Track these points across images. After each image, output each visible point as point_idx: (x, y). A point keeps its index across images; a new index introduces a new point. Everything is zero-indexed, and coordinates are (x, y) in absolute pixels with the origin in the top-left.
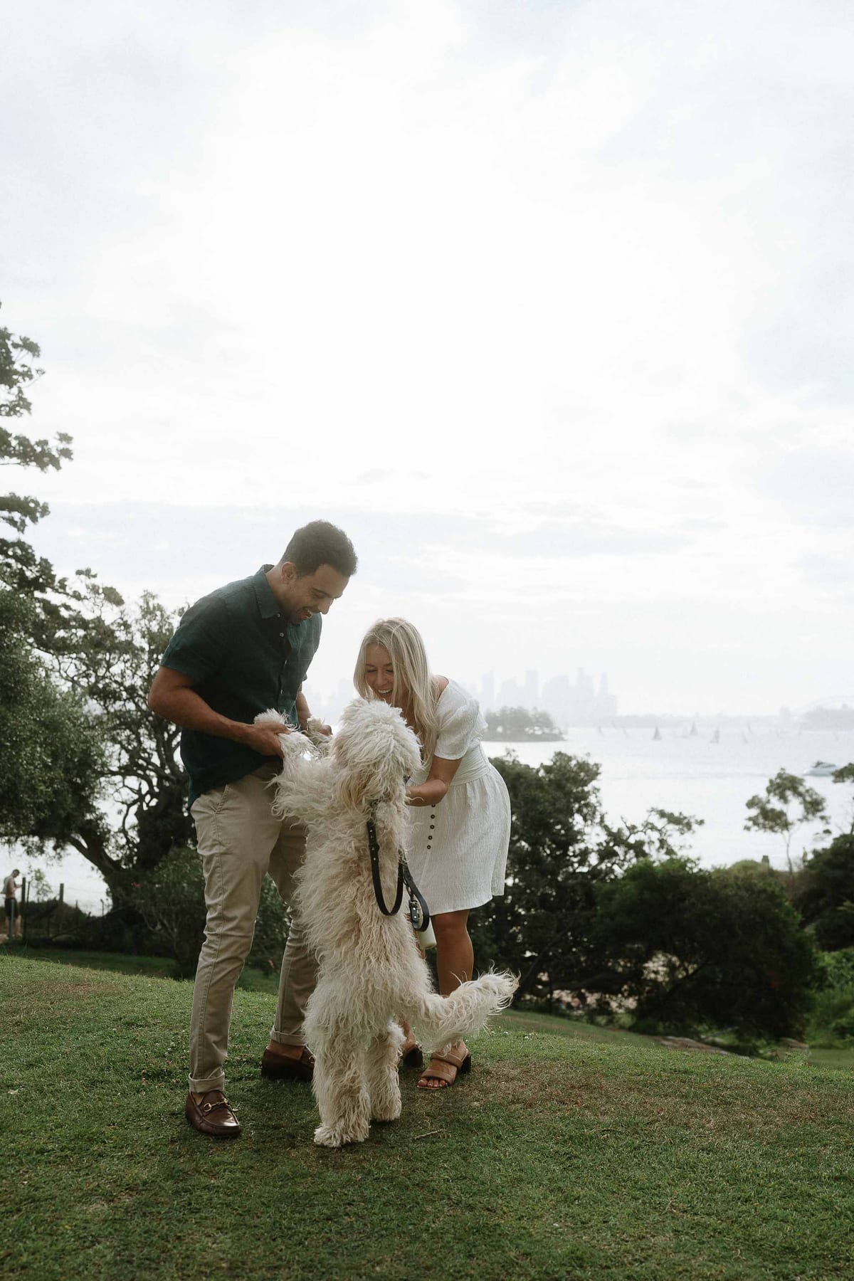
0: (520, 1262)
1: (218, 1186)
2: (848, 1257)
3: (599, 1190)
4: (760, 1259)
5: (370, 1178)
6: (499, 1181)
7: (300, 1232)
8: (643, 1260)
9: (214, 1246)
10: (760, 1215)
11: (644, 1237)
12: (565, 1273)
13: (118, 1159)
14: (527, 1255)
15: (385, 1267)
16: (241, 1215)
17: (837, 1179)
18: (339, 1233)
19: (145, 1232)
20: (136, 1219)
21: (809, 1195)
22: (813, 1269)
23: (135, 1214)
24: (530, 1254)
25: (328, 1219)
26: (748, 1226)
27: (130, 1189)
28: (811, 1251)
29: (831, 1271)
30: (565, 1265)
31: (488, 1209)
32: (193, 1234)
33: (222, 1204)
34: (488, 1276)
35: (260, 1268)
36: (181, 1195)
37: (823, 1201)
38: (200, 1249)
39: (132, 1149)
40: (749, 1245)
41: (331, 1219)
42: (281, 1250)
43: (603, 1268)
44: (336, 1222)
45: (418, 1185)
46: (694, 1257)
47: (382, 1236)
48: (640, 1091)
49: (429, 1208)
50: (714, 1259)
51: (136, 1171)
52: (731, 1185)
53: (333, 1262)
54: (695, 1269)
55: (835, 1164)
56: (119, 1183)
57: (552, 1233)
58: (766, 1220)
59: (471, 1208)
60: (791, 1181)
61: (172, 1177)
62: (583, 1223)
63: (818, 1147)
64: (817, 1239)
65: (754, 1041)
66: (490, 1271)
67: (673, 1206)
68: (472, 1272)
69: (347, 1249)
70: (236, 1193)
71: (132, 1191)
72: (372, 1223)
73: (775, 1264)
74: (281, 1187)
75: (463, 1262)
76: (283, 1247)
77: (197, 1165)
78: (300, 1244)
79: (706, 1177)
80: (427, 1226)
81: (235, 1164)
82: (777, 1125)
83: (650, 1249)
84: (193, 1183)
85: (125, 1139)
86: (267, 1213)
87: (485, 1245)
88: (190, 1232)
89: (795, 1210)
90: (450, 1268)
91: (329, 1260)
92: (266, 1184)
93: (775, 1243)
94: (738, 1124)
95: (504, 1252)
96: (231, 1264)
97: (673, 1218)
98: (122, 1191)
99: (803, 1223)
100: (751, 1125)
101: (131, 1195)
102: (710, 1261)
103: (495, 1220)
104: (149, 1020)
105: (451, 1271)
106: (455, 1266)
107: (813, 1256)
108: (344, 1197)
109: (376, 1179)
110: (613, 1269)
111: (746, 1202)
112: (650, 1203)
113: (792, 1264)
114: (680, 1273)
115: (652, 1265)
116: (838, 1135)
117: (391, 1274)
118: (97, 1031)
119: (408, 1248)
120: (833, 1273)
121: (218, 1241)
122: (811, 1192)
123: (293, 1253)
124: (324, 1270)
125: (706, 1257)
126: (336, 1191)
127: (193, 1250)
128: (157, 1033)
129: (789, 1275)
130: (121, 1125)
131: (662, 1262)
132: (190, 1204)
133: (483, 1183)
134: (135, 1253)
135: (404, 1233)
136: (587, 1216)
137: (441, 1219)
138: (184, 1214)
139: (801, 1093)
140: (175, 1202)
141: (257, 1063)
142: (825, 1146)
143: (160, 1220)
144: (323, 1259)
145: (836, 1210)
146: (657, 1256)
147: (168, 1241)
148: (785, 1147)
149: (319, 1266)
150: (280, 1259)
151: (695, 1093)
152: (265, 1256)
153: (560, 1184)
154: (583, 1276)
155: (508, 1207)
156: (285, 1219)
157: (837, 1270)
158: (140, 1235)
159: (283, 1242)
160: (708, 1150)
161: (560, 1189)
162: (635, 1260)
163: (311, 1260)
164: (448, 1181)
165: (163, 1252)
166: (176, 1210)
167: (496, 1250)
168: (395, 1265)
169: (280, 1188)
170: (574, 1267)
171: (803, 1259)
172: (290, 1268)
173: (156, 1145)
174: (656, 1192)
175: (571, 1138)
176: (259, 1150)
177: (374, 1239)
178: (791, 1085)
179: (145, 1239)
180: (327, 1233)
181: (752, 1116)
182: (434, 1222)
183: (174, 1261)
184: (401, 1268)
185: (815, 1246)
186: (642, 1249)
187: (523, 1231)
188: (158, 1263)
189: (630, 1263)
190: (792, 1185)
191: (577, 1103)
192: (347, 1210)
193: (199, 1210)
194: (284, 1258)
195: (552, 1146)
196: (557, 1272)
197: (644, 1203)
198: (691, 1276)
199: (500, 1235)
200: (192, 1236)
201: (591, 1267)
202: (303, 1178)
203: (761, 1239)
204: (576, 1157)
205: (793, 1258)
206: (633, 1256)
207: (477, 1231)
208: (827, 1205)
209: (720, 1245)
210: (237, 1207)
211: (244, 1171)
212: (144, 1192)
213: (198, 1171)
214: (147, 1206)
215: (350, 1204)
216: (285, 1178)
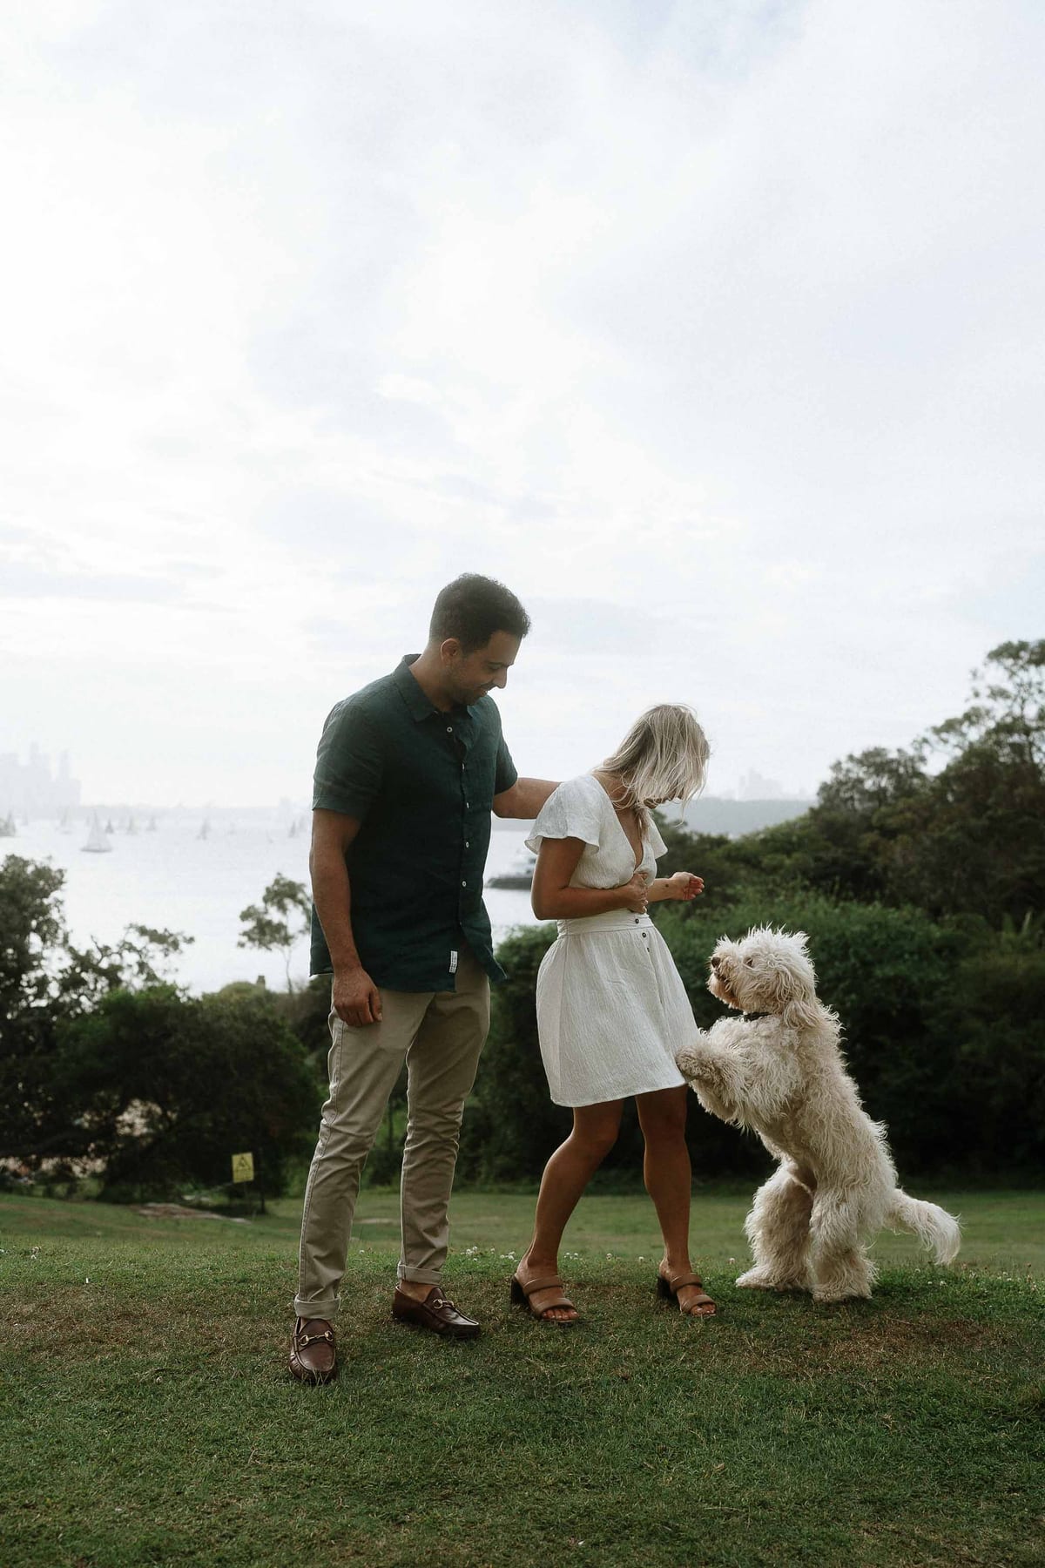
2: (456, 1480)
3: (164, 1452)
4: (365, 1503)
6: (33, 1464)
8: (232, 1534)
10: (356, 1449)
11: (228, 1504)
17: (432, 1389)
21: (405, 1415)
22: (421, 1502)
26: (345, 1465)
28: (417, 1481)
29: (441, 1501)
31: (26, 1506)
37: (421, 1418)
40: (349, 1489)
46: (291, 1516)
48: (193, 1313)
50: (314, 1515)
52: (318, 1417)
54: (295, 1533)
55: (430, 1373)
57: (114, 1522)
58: (363, 1454)
60: (383, 1401)
62: (151, 1500)
64: (421, 1466)
67: (256, 1456)
73: (380, 1506)
79: (289, 1413)
83: (239, 1518)
87: (30, 1558)
89: (393, 1435)
93: (377, 1481)
99: (403, 1449)
102: (310, 1518)
103: (38, 1518)
107: (420, 1487)
110: (199, 1554)
111: (338, 1435)
112: (228, 1457)
113: (399, 1502)
114: (279, 1541)
115: (244, 1537)
122: (407, 1410)
125: (304, 1514)
129: (397, 1515)
131: (256, 1531)
133: (13, 1471)
136: (155, 1490)
142: (414, 1351)
145: (437, 1427)
146: (248, 1525)
148: (372, 1361)
151: (259, 1307)
153: (113, 1453)
155: (51, 1497)
157: (447, 1498)
170: (150, 1562)
171: (410, 1493)
174: (233, 1442)
175: (117, 1387)
185: (420, 1475)
186: (229, 1521)
187: (76, 1527)
189: (218, 1542)
190: (385, 1405)
195: (95, 1404)
197: (220, 1459)
198: (291, 1543)
199: (48, 1538)
201: (171, 1556)
203: (362, 1478)
204: (127, 1413)
205: (398, 1495)
206: (221, 1531)
207: (16, 1541)
208: (426, 1422)
209: (319, 1496)
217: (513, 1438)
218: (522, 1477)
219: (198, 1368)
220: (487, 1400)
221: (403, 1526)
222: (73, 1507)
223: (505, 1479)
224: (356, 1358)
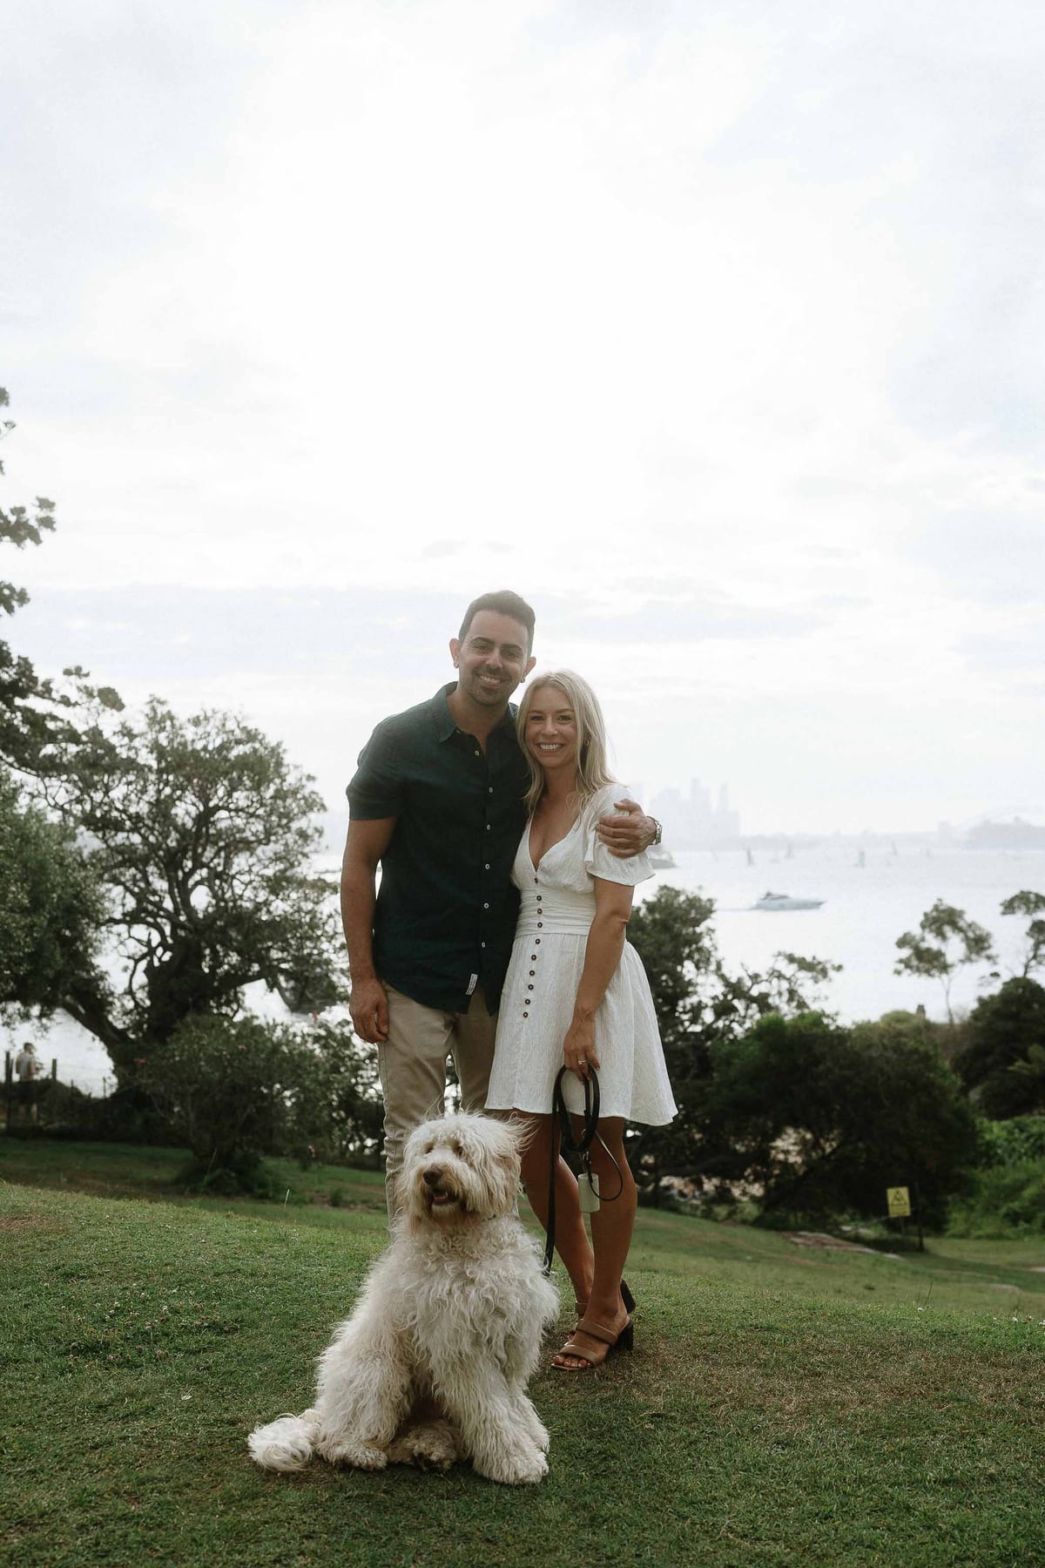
1: (138, 1515)
3: (636, 1506)
5: (342, 1496)
6: (508, 1497)
10: (841, 1539)
13: (15, 1477)
17: (945, 1483)
21: (908, 1509)
23: (21, 1561)
26: (824, 1555)
27: (23, 1523)
31: (488, 1541)
33: (140, 1542)
36: (88, 1530)
37: (925, 1515)
39: (37, 1462)
45: (402, 1505)
48: (706, 1358)
49: (410, 1541)
51: (36, 1495)
52: (809, 1494)
55: (945, 1461)
56: (8, 1516)
58: (849, 1545)
59: (466, 1538)
60: (887, 1488)
61: (81, 1504)
62: (609, 1557)
63: (925, 1436)
67: (730, 1528)
70: (159, 1526)
71: (25, 1525)
74: (223, 1513)
77: (116, 1484)
79: (777, 1484)
81: (168, 1479)
82: (875, 1406)
84: (106, 1511)
85: (30, 1446)
86: (197, 1554)
89: (889, 1530)
92: (202, 1510)
94: (827, 1405)
97: (728, 1546)
98: (10, 1527)
99: (895, 1550)
100: (843, 1405)
101: (22, 1533)
103: (494, 1556)
104: (95, 1269)
108: (302, 1527)
109: (349, 1497)
111: (826, 1519)
112: (702, 1525)
116: (953, 1418)
118: (25, 1286)
122: (911, 1502)
126: (292, 1519)
128: (104, 1287)
130: (30, 1426)
132: (97, 1544)
136: (616, 1547)
138: (87, 1560)
139: (913, 1357)
140: (79, 1542)
141: (221, 1329)
142: (935, 1433)
145: (940, 1528)
148: (883, 1438)
151: (777, 1360)
153: (588, 1499)
155: (514, 1536)
160: (785, 1444)
161: (585, 1506)
166: (77, 1554)
169: (221, 1516)
173: (69, 1455)
174: (710, 1507)
175: (610, 1429)
176: (202, 1458)
178: (902, 1343)
181: (846, 1392)
190: (887, 1493)
191: (623, 1379)
192: (303, 1547)
193: (107, 1553)
195: (583, 1443)
197: (693, 1524)
202: (253, 1499)
204: (614, 1457)
208: (930, 1523)
210: (158, 1547)
211: (178, 1491)
212: (39, 1528)
213: (117, 1493)
214: (40, 1548)
215: (308, 1537)
216: (229, 1500)
219: (695, 1420)
220: (1011, 1507)
222: (531, 1550)
224: (867, 1432)
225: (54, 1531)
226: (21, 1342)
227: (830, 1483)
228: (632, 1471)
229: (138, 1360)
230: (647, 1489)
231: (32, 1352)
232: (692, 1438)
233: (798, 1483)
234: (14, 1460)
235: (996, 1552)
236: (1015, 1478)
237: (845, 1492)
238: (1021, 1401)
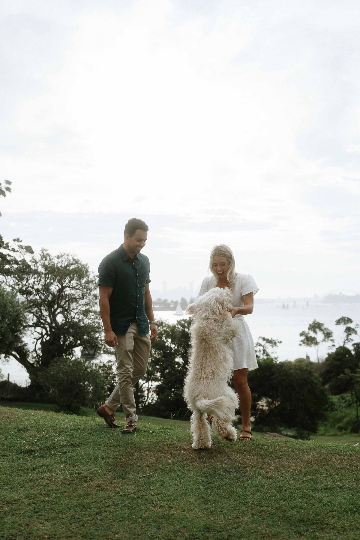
0: (181, 530)
1: (49, 501)
2: (328, 523)
3: (220, 497)
4: (289, 525)
5: (118, 495)
6: (176, 495)
7: (83, 520)
8: (236, 528)
9: (43, 528)
10: (290, 506)
11: (238, 518)
12: (201, 535)
13: (5, 490)
14: (185, 527)
15: (120, 535)
16: (57, 513)
17: (325, 489)
18: (101, 520)
19: (12, 523)
20: (9, 517)
21: (313, 497)
22: (312, 529)
23: (8, 514)
24: (186, 527)
25: (96, 514)
26: (285, 511)
27: (8, 503)
28: (312, 521)
29: (320, 530)
30: (201, 531)
31: (170, 507)
32: (34, 523)
33: (49, 509)
34: (166, 538)
35: (63, 537)
36: (31, 505)
37: (318, 499)
38: (36, 530)
39: (12, 485)
40: (284, 520)
41: (98, 514)
42: (73, 529)
43: (218, 532)
44: (100, 515)
45: (139, 497)
46: (260, 525)
47: (120, 521)
48: (242, 453)
49: (143, 508)
50: (268, 526)
51: (12, 495)
52: (279, 493)
53: (96, 533)
54: (259, 531)
55: (325, 483)
56: (3, 501)
57: (197, 517)
58: (293, 508)
59: (162, 507)
60: (305, 491)
61: (28, 497)
62: (211, 512)
63: (318, 476)
64: (315, 516)
65: (279, 428)
66: (167, 535)
67: (252, 503)
68: (159, 536)
69: (103, 527)
70: (56, 503)
71: (9, 504)
72: (117, 515)
73: (295, 528)
74: (77, 500)
75: (156, 531)
76: (75, 527)
77: (40, 492)
78: (82, 526)
79: (268, 490)
80: (141, 515)
81: (58, 490)
82: (301, 467)
83: (240, 523)
84: (37, 499)
85: (9, 480)
86: (69, 512)
87: (167, 524)
88: (33, 522)
89: (306, 503)
90: (149, 534)
91: (95, 532)
92: (71, 499)
93: (296, 518)
94: (284, 467)
95: (174, 526)
96: (50, 536)
98: (4, 504)
99: (309, 509)
100: (289, 467)
101: (8, 506)
102: (267, 527)
103: (172, 512)
104: (29, 428)
105: (150, 535)
106: (152, 533)
107: (312, 523)
108: (105, 504)
109: (121, 495)
110: (223, 533)
111: (285, 500)
112: (242, 502)
113: (303, 527)
114: (253, 533)
115: (240, 530)
116: (327, 470)
117: (122, 538)
118: (5, 433)
119: (132, 526)
120: (321, 531)
121: (45, 526)
122: (314, 495)
123: (79, 529)
124: (92, 537)
125: (265, 526)
126: (102, 501)
127: (33, 530)
128: (32, 434)
129: (301, 532)
130: (9, 475)
131: (245, 528)
132: (35, 509)
133: (169, 496)
134: (5, 533)
135: (130, 519)
136: (214, 509)
137: (148, 512)
138: (31, 514)
139: (312, 453)
140: (28, 509)
141: (74, 446)
142: (321, 475)
143: (20, 517)
144: (92, 532)
145: (324, 503)
146: (243, 526)
147: (22, 527)
148: (303, 476)
149: (90, 535)
150: (73, 533)
151: (266, 454)
152: (66, 532)
153: (203, 495)
154: (209, 536)
155: (178, 506)
156: (77, 515)
157: (323, 529)
158: (9, 524)
159: (75, 525)
160: (269, 478)
161: (202, 497)
162: (233, 528)
163: (86, 533)
164: (153, 495)
165: (19, 531)
167: (171, 526)
168: (125, 534)
169: (77, 501)
170: (205, 532)
171: (307, 525)
172: (76, 537)
173: (24, 483)
174: (245, 497)
175: (210, 475)
176: (70, 484)
177: (117, 522)
179: (12, 526)
180: (95, 520)
181: (290, 463)
182: (145, 514)
183: (23, 535)
184: (127, 535)
185: (313, 519)
186: (237, 523)
187: (184, 516)
188: (16, 537)
189: (231, 529)
190: (305, 492)
191: (214, 460)
192: (106, 510)
193: (38, 512)
194: (74, 532)
195: (201, 479)
196: (197, 535)
197: (240, 502)
199: (174, 519)
200: (34, 524)
201: (213, 531)
202: (88, 496)
203: (290, 517)
204: (211, 483)
205: (303, 525)
206: (232, 526)
207: (163, 517)
208: (320, 501)
209: (272, 520)
210: (56, 510)
211: (62, 493)
212: (14, 504)
213: (41, 494)
214: (15, 511)
215: (107, 507)
216: (80, 496)
217: (355, 512)
218: (356, 526)
219: (239, 472)
220: (347, 496)
221: (302, 536)
223: (349, 526)
224: (298, 474)
225: (19, 505)
226: (5, 450)
227: (286, 490)
228: (218, 487)
229: (45, 455)
230: (223, 492)
231: (8, 453)
232: (238, 477)
233: (275, 490)
234: (4, 485)
235: (343, 509)
236: (349, 487)
237: (291, 492)
238: (350, 465)
